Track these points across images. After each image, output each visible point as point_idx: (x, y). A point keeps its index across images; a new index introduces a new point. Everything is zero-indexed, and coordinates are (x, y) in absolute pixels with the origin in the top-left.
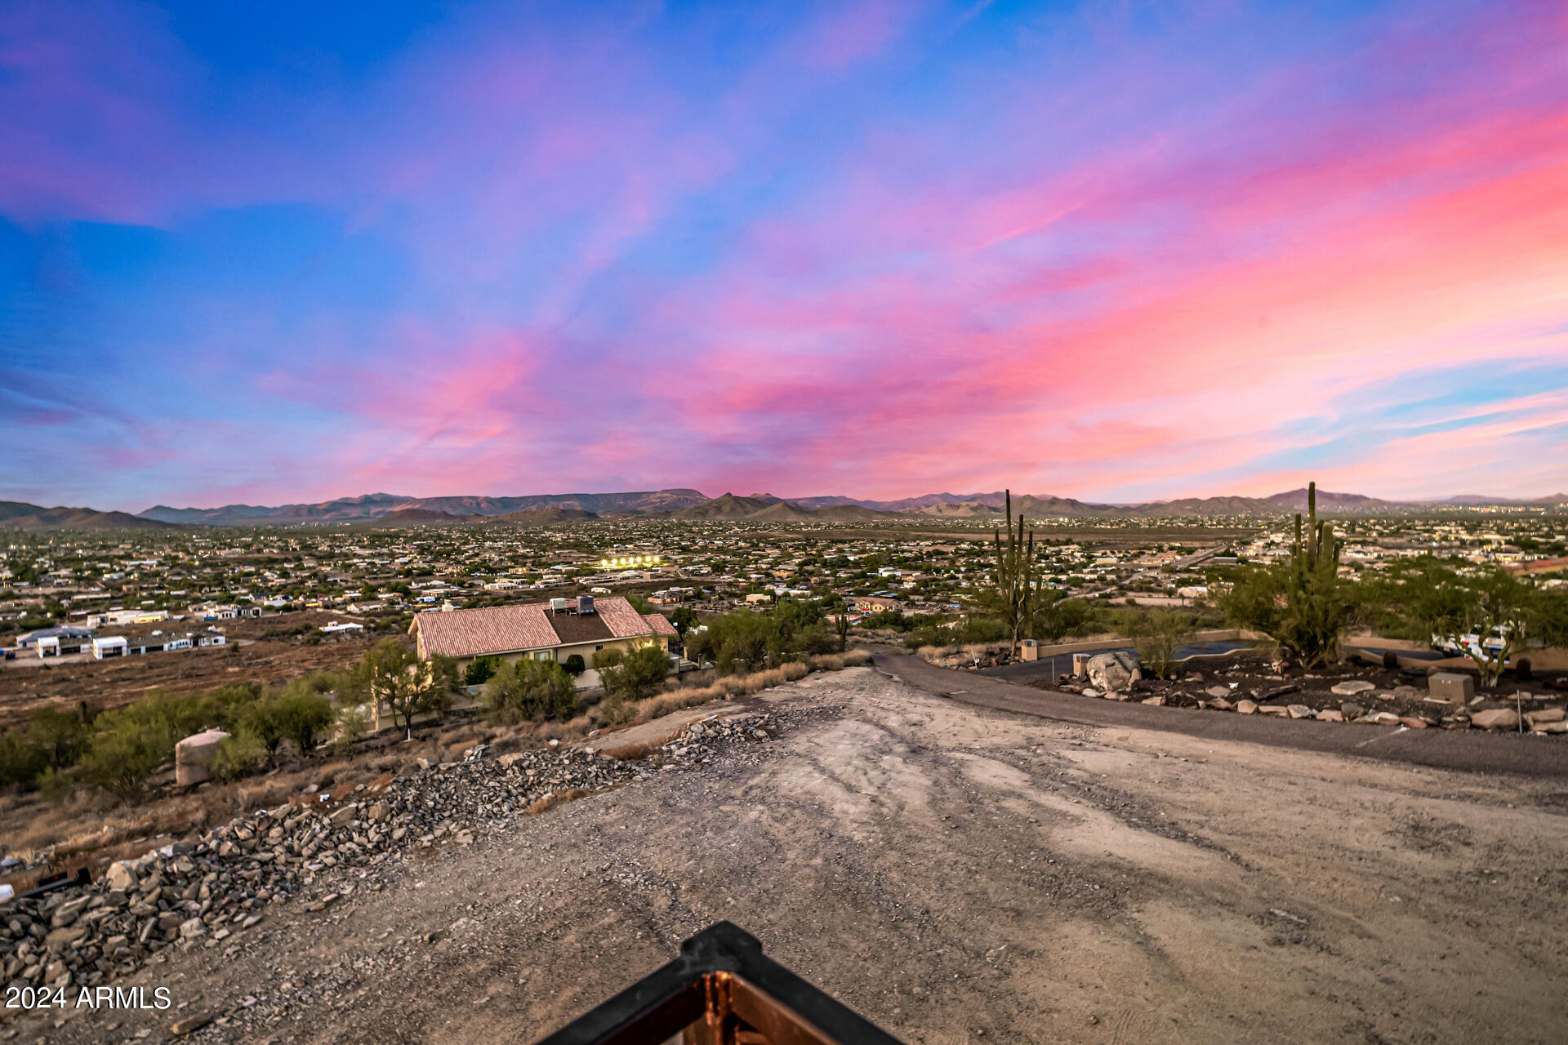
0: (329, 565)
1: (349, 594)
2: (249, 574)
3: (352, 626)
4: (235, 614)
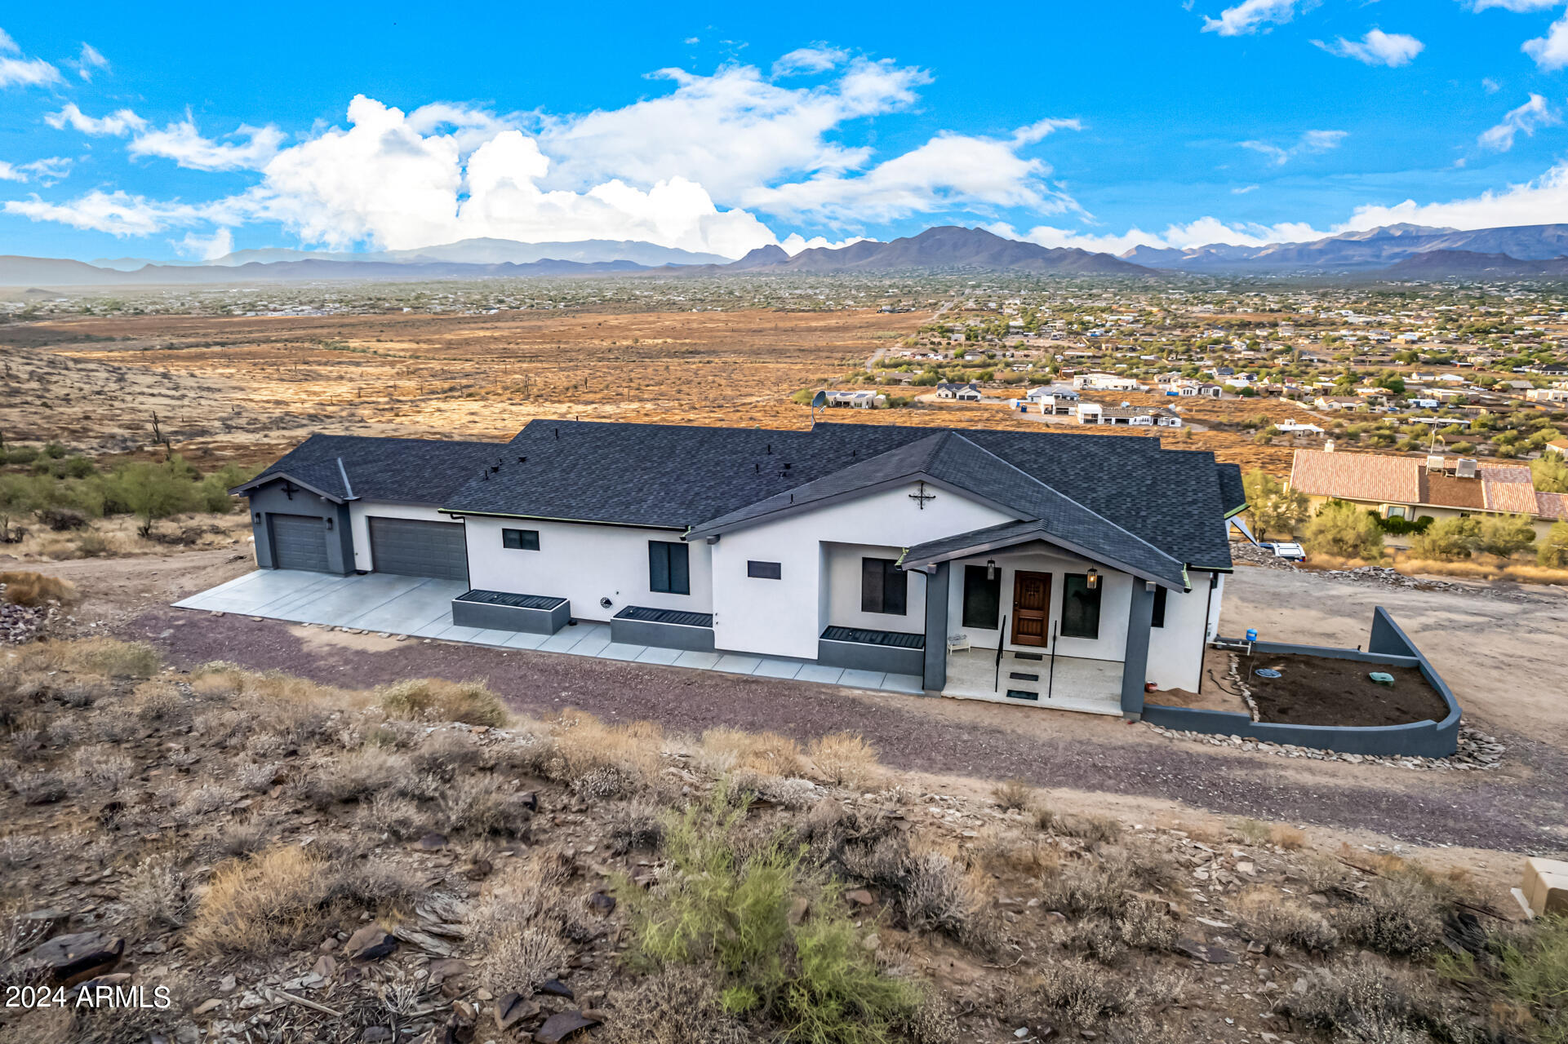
0: (1308, 337)
1: (1324, 382)
2: (1217, 342)
3: (1312, 427)
4: (1195, 392)
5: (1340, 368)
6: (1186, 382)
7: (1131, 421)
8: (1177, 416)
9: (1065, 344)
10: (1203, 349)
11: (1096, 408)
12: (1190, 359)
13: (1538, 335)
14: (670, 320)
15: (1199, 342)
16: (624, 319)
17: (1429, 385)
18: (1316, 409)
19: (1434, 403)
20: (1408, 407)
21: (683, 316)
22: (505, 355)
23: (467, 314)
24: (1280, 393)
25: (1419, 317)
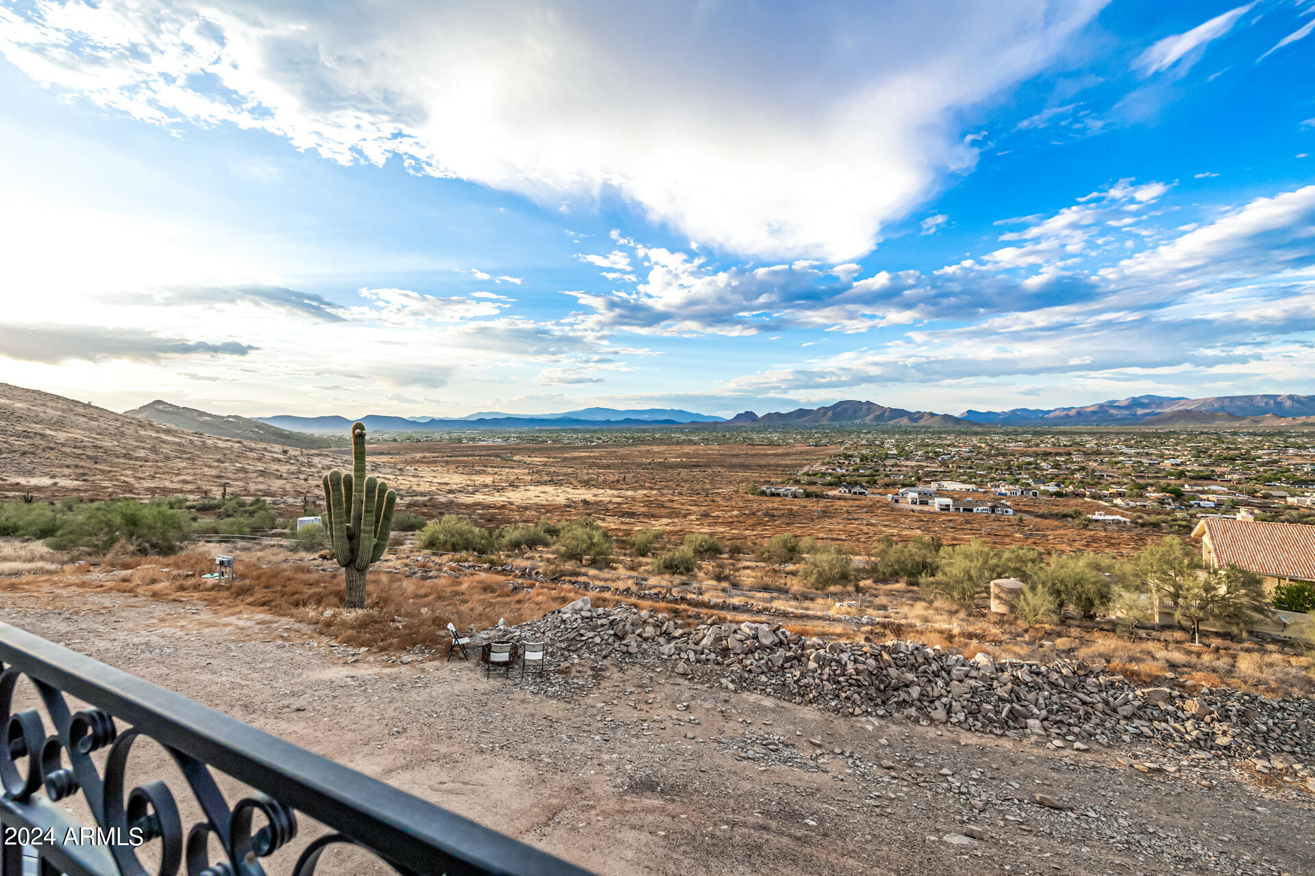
0: (1096, 461)
1: (1114, 489)
2: (1029, 463)
3: (1118, 517)
4: (1019, 494)
5: (1125, 480)
6: (1011, 487)
7: (975, 510)
8: (1010, 508)
9: (925, 464)
10: (1020, 467)
11: (949, 501)
12: (1011, 473)
13: (1276, 462)
14: (687, 449)
15: (1016, 464)
16: (662, 448)
17: (1203, 492)
18: (1116, 506)
19: (1212, 505)
20: (1191, 506)
21: (695, 447)
22: (592, 465)
23: (580, 444)
24: (1084, 495)
25: (1175, 450)
